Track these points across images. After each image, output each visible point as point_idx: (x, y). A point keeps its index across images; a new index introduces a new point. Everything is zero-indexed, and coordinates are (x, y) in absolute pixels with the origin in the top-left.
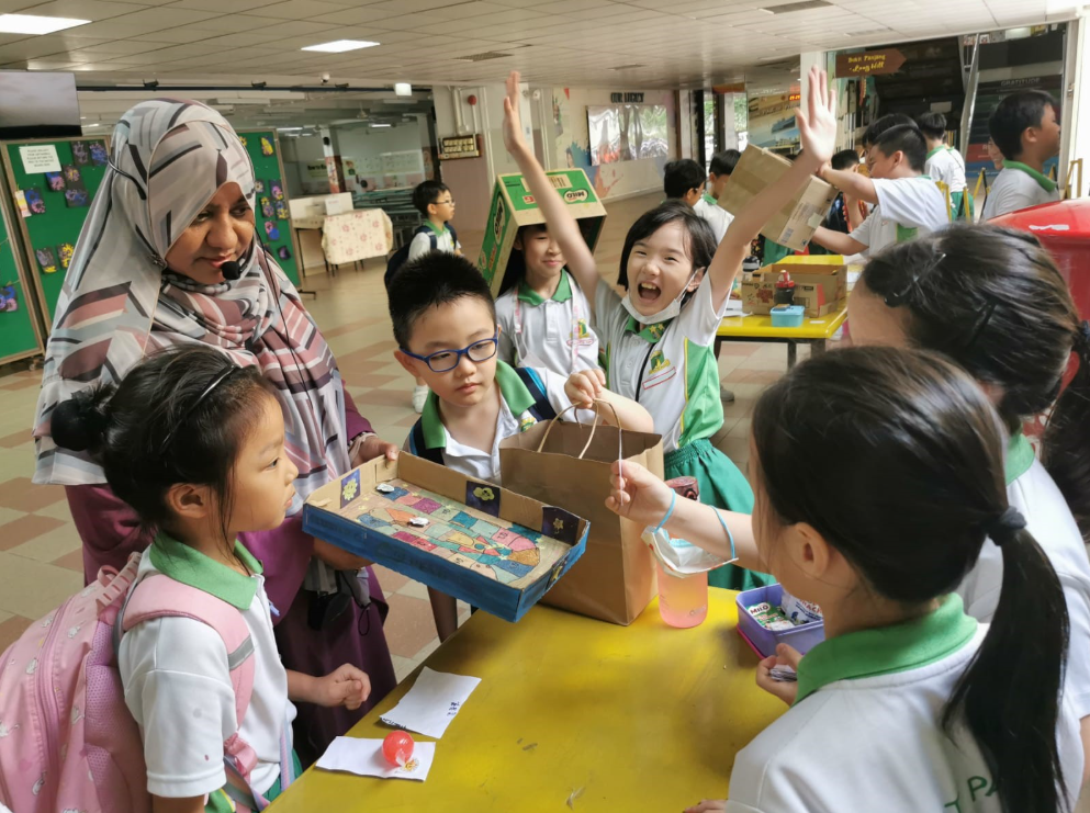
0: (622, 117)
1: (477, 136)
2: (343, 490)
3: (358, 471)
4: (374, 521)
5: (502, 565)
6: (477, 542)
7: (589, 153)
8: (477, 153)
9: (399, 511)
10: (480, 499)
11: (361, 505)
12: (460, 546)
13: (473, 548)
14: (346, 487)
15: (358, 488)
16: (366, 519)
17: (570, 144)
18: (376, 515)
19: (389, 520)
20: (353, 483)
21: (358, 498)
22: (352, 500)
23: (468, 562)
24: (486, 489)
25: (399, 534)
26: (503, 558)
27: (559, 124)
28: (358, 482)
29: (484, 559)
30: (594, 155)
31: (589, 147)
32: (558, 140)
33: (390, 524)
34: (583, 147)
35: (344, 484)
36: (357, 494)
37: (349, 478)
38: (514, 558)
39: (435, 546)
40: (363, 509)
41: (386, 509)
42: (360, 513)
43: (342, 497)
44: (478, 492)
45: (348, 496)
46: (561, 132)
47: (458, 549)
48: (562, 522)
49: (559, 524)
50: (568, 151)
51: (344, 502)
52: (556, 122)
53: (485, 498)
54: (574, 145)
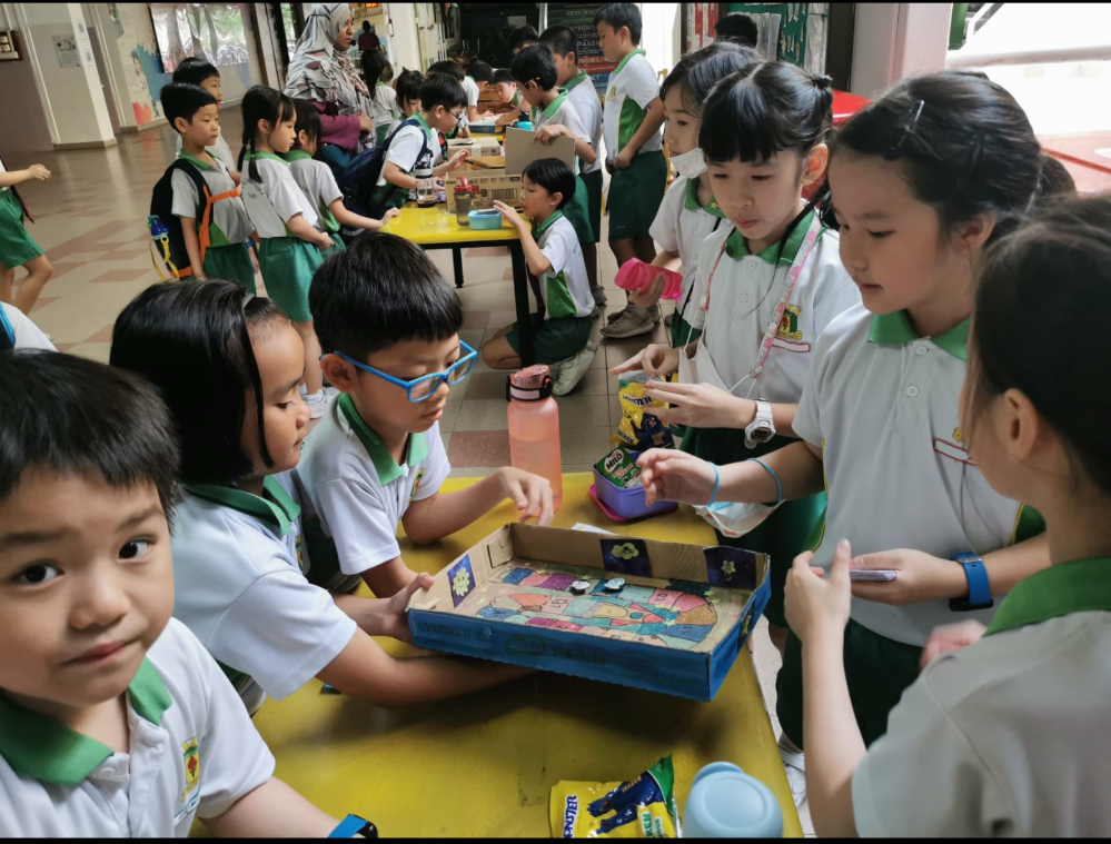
0: (192, 17)
1: (13, 33)
2: (452, 584)
3: (467, 557)
4: (497, 612)
5: (669, 632)
6: (631, 611)
7: (160, 58)
8: (16, 55)
9: (527, 594)
10: (621, 559)
11: (480, 597)
12: (612, 620)
13: (628, 619)
14: (455, 580)
15: (471, 578)
16: (488, 613)
17: (136, 47)
18: (499, 605)
19: (516, 607)
20: (463, 573)
21: (474, 590)
22: (466, 594)
23: (628, 636)
24: (627, 545)
25: (532, 621)
26: (671, 623)
27: (118, 22)
28: (469, 570)
29: (646, 629)
30: (164, 61)
31: (158, 51)
32: (120, 41)
33: (518, 613)
34: (151, 51)
35: (451, 576)
36: (472, 585)
37: (457, 568)
38: (684, 621)
39: (581, 626)
40: (483, 602)
41: (510, 596)
42: (480, 607)
43: (453, 593)
44: (616, 551)
45: (460, 591)
46: (121, 32)
47: (611, 623)
48: (732, 563)
49: (730, 568)
50: (134, 55)
51: (457, 599)
52: (113, 19)
53: (627, 557)
54: (140, 48)
